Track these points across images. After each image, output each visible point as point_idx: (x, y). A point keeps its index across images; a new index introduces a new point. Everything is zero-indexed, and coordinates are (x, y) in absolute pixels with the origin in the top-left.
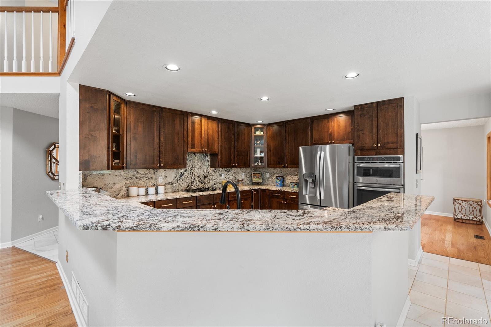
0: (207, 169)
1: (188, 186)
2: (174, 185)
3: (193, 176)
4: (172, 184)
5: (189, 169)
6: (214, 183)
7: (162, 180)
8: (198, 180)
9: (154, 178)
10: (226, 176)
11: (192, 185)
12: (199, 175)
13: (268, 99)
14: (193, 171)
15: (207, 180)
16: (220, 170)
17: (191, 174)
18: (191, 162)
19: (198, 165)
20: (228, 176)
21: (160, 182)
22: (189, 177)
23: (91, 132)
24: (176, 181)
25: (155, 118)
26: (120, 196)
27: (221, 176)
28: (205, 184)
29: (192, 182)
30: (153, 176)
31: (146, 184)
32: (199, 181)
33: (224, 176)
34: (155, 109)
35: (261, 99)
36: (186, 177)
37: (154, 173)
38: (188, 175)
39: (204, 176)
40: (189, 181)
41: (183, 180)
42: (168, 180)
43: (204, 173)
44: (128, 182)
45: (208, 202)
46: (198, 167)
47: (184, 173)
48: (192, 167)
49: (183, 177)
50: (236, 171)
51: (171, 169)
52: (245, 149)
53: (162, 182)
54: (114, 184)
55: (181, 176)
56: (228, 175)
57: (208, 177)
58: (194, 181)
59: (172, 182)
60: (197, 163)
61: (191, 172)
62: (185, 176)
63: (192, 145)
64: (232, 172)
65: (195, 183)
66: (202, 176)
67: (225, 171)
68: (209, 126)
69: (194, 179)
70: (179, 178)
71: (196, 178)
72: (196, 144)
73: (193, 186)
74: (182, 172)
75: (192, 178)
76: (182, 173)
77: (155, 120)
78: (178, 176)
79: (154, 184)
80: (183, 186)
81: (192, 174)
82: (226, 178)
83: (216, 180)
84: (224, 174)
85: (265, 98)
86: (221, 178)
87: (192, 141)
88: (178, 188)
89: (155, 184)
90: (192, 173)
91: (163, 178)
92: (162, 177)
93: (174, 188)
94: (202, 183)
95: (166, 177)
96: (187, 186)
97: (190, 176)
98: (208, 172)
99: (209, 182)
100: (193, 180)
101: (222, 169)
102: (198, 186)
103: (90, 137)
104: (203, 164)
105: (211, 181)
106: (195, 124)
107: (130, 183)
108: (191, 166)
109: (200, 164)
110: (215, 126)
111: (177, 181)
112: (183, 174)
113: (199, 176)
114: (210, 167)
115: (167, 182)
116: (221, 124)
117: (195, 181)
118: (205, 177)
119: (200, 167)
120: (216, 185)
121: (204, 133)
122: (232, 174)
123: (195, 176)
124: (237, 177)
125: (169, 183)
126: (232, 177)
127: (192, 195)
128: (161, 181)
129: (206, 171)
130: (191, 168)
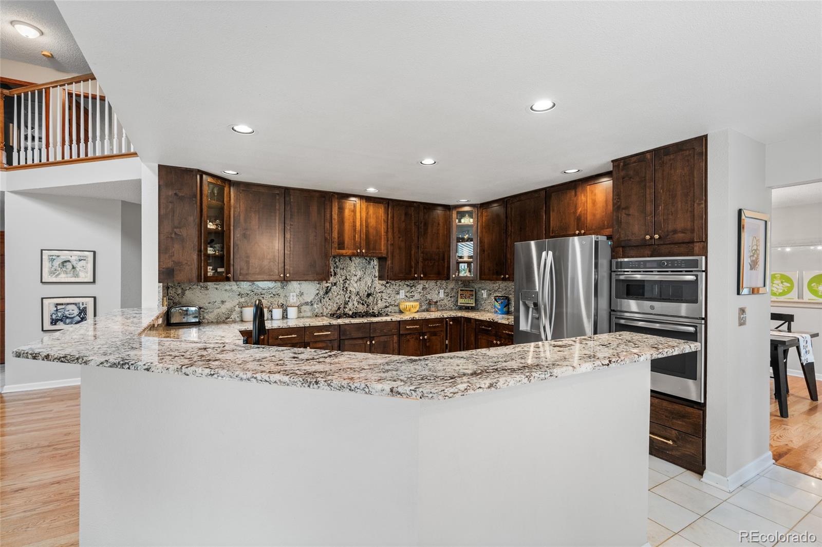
0: (372, 282)
1: (339, 309)
2: (315, 306)
3: (348, 292)
4: (312, 305)
5: (341, 281)
6: (385, 304)
7: (295, 298)
8: (355, 300)
9: (282, 295)
10: (407, 294)
11: (345, 308)
12: (358, 292)
13: (434, 162)
14: (347, 285)
15: (372, 300)
16: (396, 284)
17: (343, 290)
18: (345, 270)
19: (356, 276)
20: (411, 294)
21: (291, 301)
22: (340, 295)
23: (175, 230)
24: (319, 300)
25: (277, 204)
26: (231, 320)
27: (398, 294)
28: (368, 305)
29: (346, 303)
30: (280, 291)
31: (269, 304)
32: (358, 302)
33: (404, 294)
34: (277, 192)
35: (421, 163)
36: (336, 294)
37: (283, 288)
38: (338, 292)
39: (367, 293)
40: (341, 300)
41: (329, 299)
42: (305, 298)
43: (367, 289)
44: (243, 300)
45: (360, 335)
46: (356, 279)
47: (331, 288)
48: (346, 279)
49: (331, 294)
50: (427, 286)
51: (310, 282)
52: (438, 248)
53: (295, 301)
54: (223, 302)
55: (327, 293)
56: (411, 292)
57: (374, 296)
58: (349, 301)
59: (311, 302)
60: (354, 273)
61: (343, 287)
62: (333, 292)
63: (339, 245)
64: (420, 287)
65: (350, 304)
66: (363, 294)
67: (405, 286)
68: (370, 213)
69: (349, 298)
70: (324, 295)
71: (353, 297)
72: (346, 242)
73: (347, 310)
74: (328, 287)
75: (346, 296)
76: (329, 288)
77: (277, 207)
78: (322, 293)
79: (283, 305)
80: (330, 308)
81: (345, 290)
82: (407, 296)
83: (389, 301)
84: (403, 291)
85: (428, 161)
86: (398, 297)
87: (338, 238)
88: (321, 311)
89: (285, 303)
90: (346, 288)
91: (297, 296)
92: (295, 294)
93: (315, 310)
94: (363, 304)
95: (302, 294)
96: (336, 309)
97: (343, 292)
98: (374, 286)
99: (377, 302)
100: (347, 299)
101: (400, 283)
102: (356, 310)
103: (173, 236)
104: (365, 273)
105: (379, 302)
106: (344, 210)
107: (246, 302)
108: (344, 278)
109: (359, 274)
110: (381, 212)
111: (321, 301)
112: (330, 290)
113: (358, 294)
114: (377, 279)
115: (303, 302)
116: (393, 208)
117: (350, 300)
118: (369, 295)
119: (360, 278)
120: (388, 309)
121: (361, 225)
122: (419, 290)
123: (350, 293)
124: (429, 297)
125: (307, 304)
126: (418, 296)
127: (330, 323)
128: (293, 299)
129: (370, 285)
130: (343, 280)
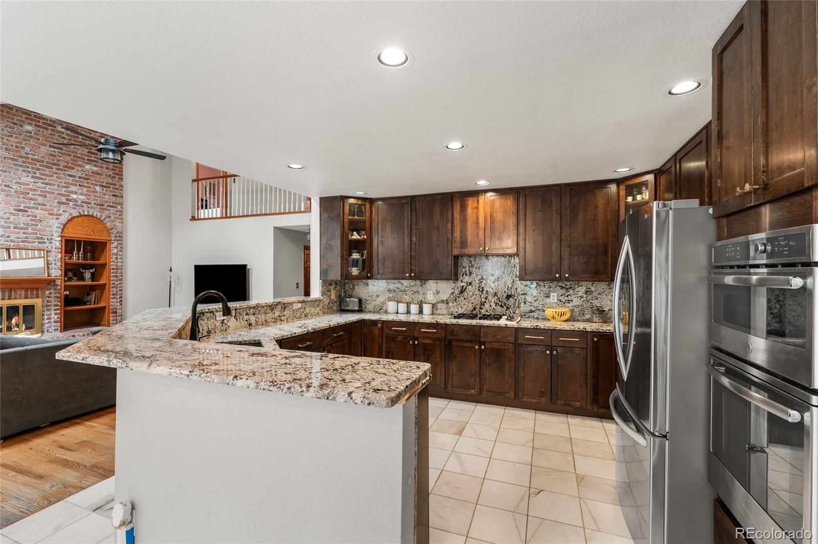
0: (513, 282)
1: (475, 309)
2: (451, 304)
3: (484, 292)
4: (447, 303)
5: (477, 281)
6: (529, 308)
7: (432, 295)
8: (493, 301)
9: (421, 292)
10: (561, 298)
11: (481, 308)
12: (496, 293)
14: (483, 285)
15: (513, 302)
16: (544, 286)
17: (479, 290)
18: (480, 270)
19: (494, 275)
20: (567, 298)
21: (429, 298)
22: (476, 295)
23: (329, 242)
24: (454, 298)
25: (406, 212)
26: (383, 311)
27: (548, 297)
28: (508, 308)
29: (482, 304)
30: (420, 289)
31: (411, 300)
32: (496, 303)
33: (556, 298)
34: (405, 201)
35: (447, 147)
36: (471, 293)
37: (421, 286)
38: (473, 291)
39: (506, 294)
40: (477, 300)
41: (465, 299)
42: (441, 296)
43: (506, 290)
44: (391, 295)
46: (493, 278)
47: (466, 288)
48: (482, 278)
49: (466, 294)
50: (593, 289)
51: (446, 281)
53: (432, 298)
54: (378, 296)
55: (462, 292)
56: (567, 296)
57: (516, 298)
58: (485, 302)
59: (447, 300)
60: (491, 272)
61: (480, 287)
62: (468, 292)
63: (461, 244)
64: (581, 290)
65: (487, 305)
66: (502, 295)
67: (558, 288)
68: (496, 207)
69: (486, 298)
70: (459, 294)
71: (490, 298)
72: (469, 241)
73: (483, 311)
74: (463, 286)
75: (482, 296)
76: (464, 288)
77: (405, 215)
78: (457, 292)
79: (422, 301)
80: (465, 307)
81: (481, 290)
82: (560, 301)
83: (535, 304)
84: (555, 294)
85: (455, 145)
86: (548, 300)
87: (461, 237)
88: (456, 310)
89: (423, 300)
90: (483, 288)
91: (434, 294)
92: (432, 292)
93: (450, 309)
94: (501, 306)
95: (438, 292)
96: (472, 309)
97: (478, 292)
98: (515, 287)
99: (518, 305)
100: (483, 300)
101: (551, 284)
102: (493, 311)
103: (327, 246)
104: (504, 273)
105: (521, 305)
106: (467, 208)
107: (394, 297)
108: (479, 277)
109: (497, 274)
110: (509, 204)
111: (456, 300)
112: (465, 289)
113: (495, 294)
114: (518, 279)
115: (439, 300)
116: (525, 196)
117: (487, 301)
118: (509, 297)
119: (498, 278)
120: (533, 314)
122: (580, 294)
123: (487, 294)
124: (596, 303)
125: (442, 302)
126: (579, 301)
127: (437, 322)
128: (430, 297)
129: (510, 286)
130: (479, 280)
